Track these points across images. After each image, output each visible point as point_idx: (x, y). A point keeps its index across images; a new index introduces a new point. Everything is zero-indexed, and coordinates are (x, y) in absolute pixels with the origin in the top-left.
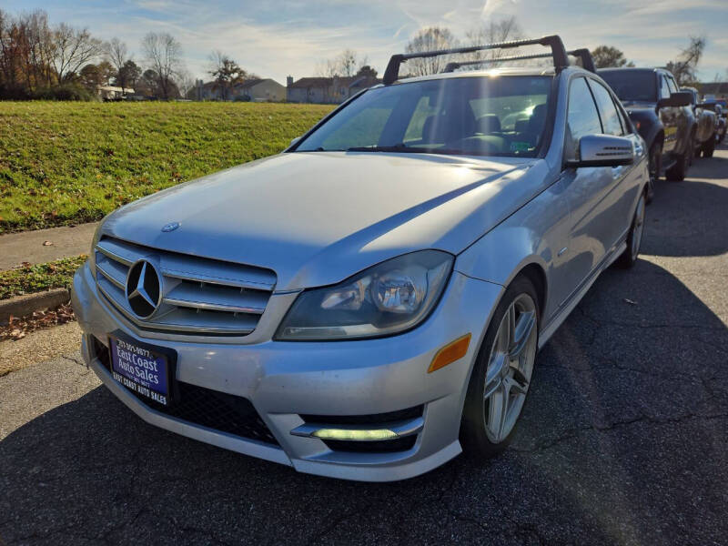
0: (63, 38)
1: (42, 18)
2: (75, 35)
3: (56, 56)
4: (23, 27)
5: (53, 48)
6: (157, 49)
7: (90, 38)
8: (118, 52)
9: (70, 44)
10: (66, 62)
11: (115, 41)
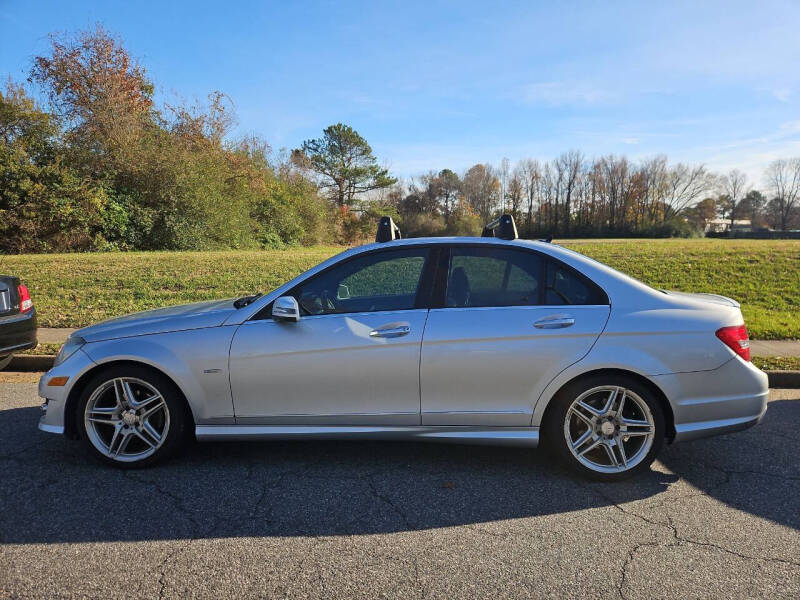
0: (677, 177)
1: (662, 162)
2: (690, 173)
3: (667, 195)
4: (642, 173)
5: (667, 187)
6: (784, 176)
7: (706, 173)
8: (735, 184)
9: (684, 181)
10: (675, 199)
11: (734, 173)
